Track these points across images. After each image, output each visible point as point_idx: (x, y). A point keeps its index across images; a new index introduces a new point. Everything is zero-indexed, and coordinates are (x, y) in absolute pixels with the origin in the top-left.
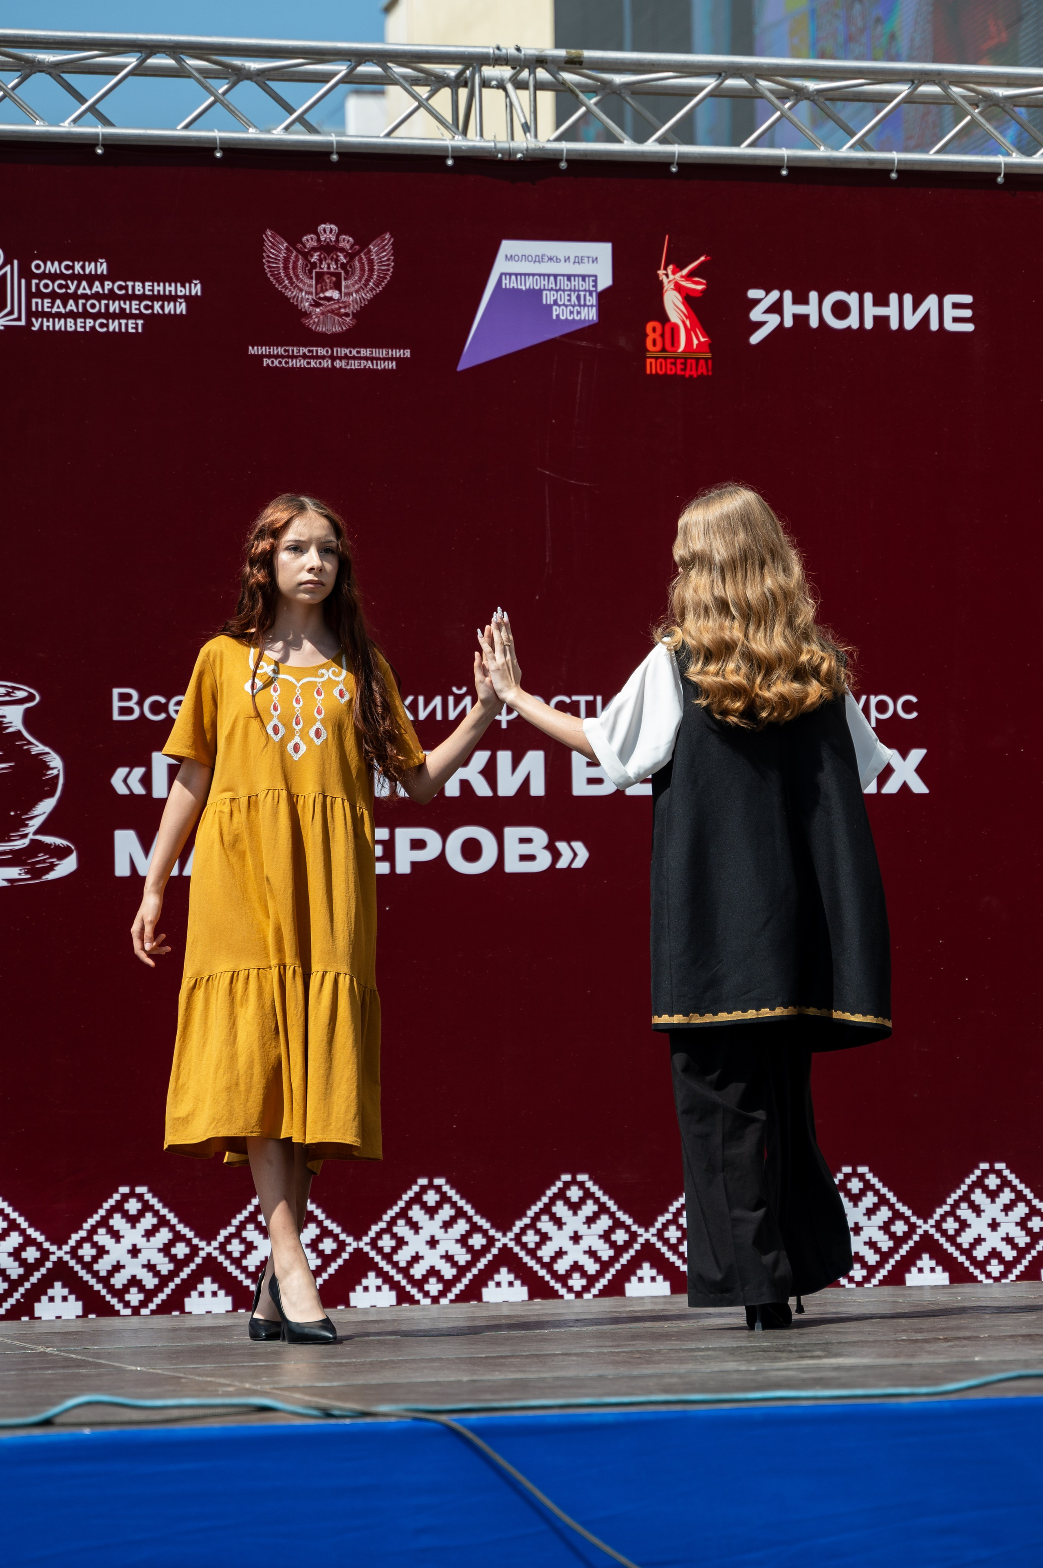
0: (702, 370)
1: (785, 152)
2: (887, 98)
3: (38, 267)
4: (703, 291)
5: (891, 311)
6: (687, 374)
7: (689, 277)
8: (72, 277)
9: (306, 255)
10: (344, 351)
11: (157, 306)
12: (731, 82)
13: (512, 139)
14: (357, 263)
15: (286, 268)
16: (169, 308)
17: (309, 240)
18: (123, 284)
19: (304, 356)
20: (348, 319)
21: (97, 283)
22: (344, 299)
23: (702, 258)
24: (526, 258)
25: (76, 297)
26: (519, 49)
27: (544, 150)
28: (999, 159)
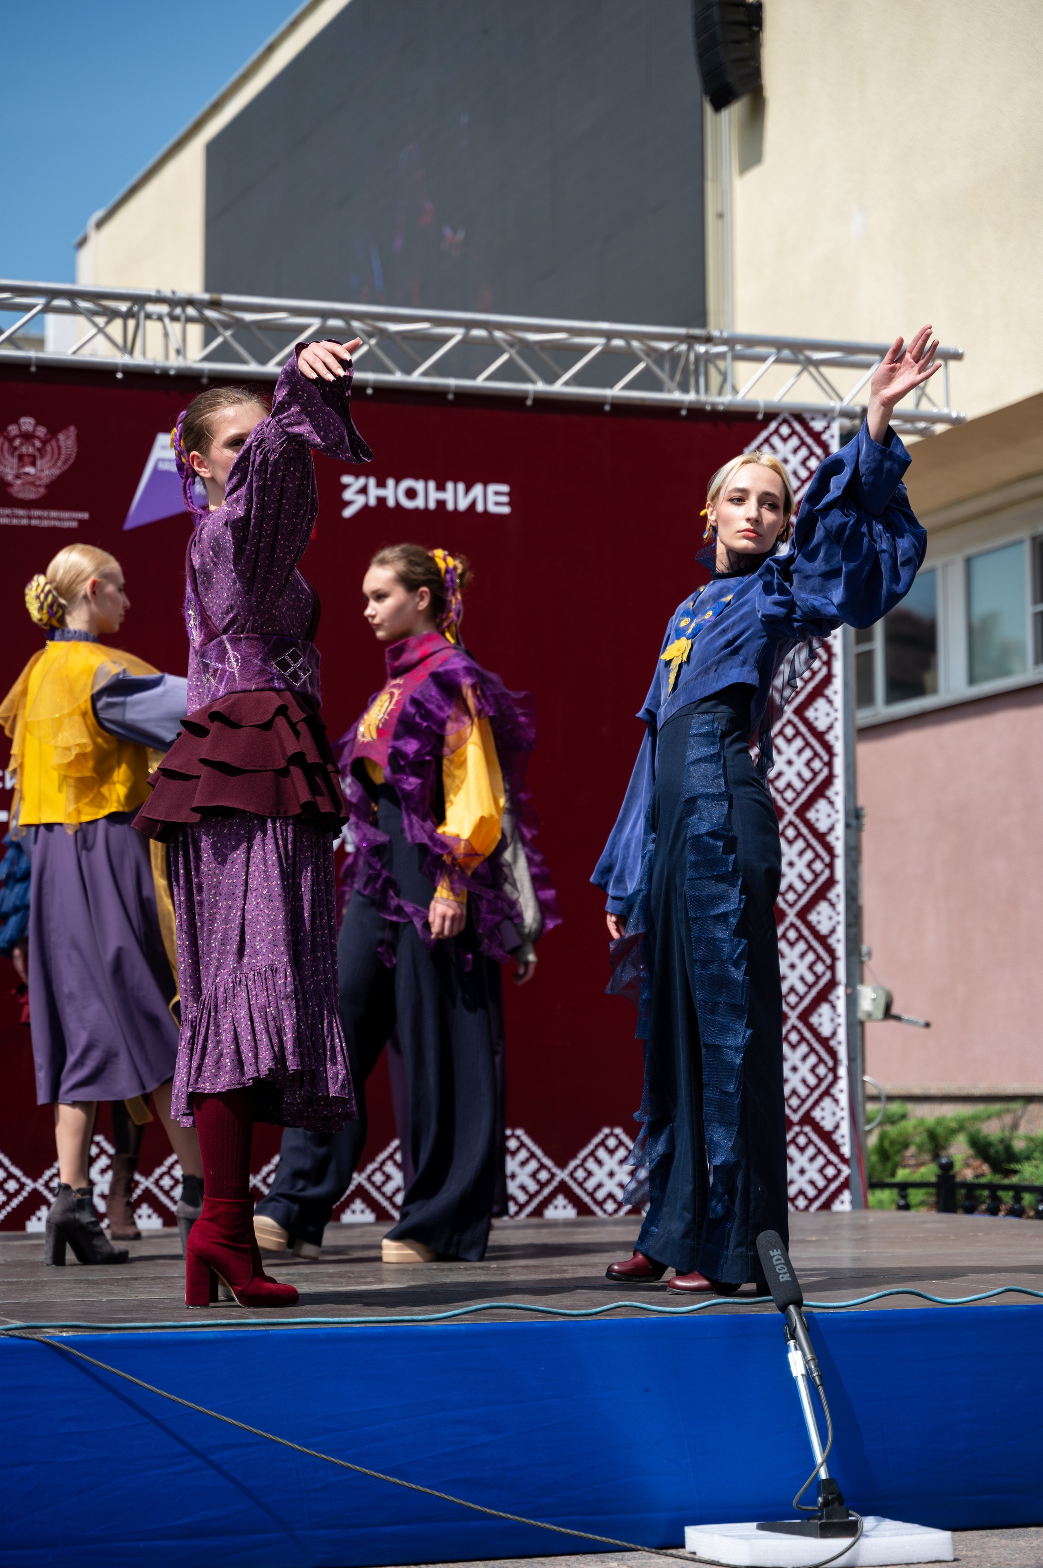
1: (371, 376)
2: (446, 338)
5: (448, 496)
9: (11, 440)
10: (37, 513)
12: (333, 323)
13: (168, 359)
14: (48, 448)
17: (13, 430)
19: (8, 516)
20: (41, 489)
22: (39, 474)
26: (174, 293)
27: (190, 369)
28: (529, 387)
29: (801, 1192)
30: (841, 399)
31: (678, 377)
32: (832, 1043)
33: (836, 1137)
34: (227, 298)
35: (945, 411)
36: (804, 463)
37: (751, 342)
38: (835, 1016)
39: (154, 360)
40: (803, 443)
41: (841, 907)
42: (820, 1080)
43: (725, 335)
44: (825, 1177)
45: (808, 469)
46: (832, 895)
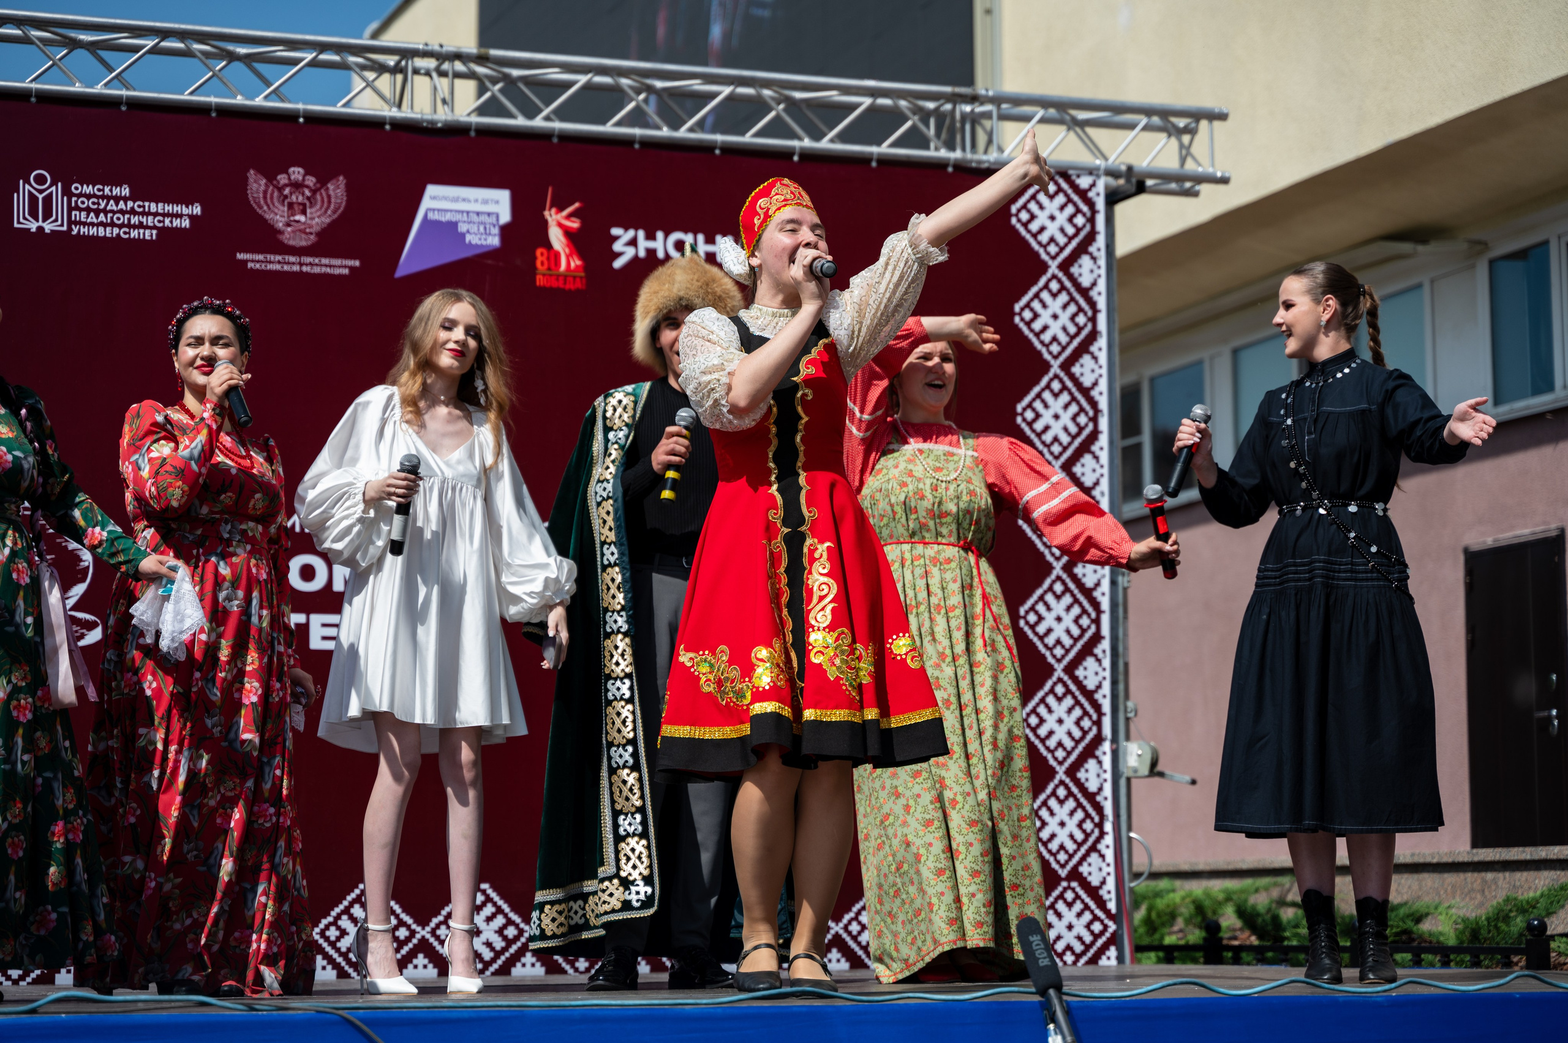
0: (579, 285)
1: (637, 132)
2: (714, 95)
3: (77, 188)
4: (579, 230)
5: (718, 248)
6: (567, 287)
7: (568, 217)
8: (103, 197)
9: (280, 189)
10: (309, 260)
11: (167, 221)
12: (599, 79)
13: (435, 111)
14: (318, 197)
15: (265, 198)
16: (176, 223)
17: (282, 179)
18: (141, 203)
19: (279, 262)
20: (312, 237)
21: (122, 202)
22: (309, 222)
23: (577, 205)
24: (445, 198)
25: (105, 212)
26: (441, 46)
27: (458, 122)
28: (795, 143)
29: (1069, 948)
30: (1106, 159)
31: (944, 136)
32: (1099, 798)
33: (1103, 892)
34: (494, 52)
35: (1211, 170)
36: (1070, 219)
37: (1018, 101)
38: (1101, 772)
39: (422, 113)
40: (1070, 200)
41: (1107, 663)
42: (1087, 835)
43: (991, 93)
44: (1092, 933)
45: (1075, 226)
46: (1098, 651)
